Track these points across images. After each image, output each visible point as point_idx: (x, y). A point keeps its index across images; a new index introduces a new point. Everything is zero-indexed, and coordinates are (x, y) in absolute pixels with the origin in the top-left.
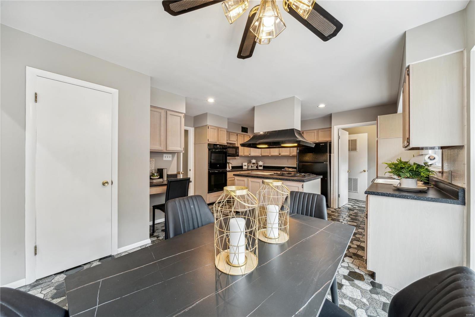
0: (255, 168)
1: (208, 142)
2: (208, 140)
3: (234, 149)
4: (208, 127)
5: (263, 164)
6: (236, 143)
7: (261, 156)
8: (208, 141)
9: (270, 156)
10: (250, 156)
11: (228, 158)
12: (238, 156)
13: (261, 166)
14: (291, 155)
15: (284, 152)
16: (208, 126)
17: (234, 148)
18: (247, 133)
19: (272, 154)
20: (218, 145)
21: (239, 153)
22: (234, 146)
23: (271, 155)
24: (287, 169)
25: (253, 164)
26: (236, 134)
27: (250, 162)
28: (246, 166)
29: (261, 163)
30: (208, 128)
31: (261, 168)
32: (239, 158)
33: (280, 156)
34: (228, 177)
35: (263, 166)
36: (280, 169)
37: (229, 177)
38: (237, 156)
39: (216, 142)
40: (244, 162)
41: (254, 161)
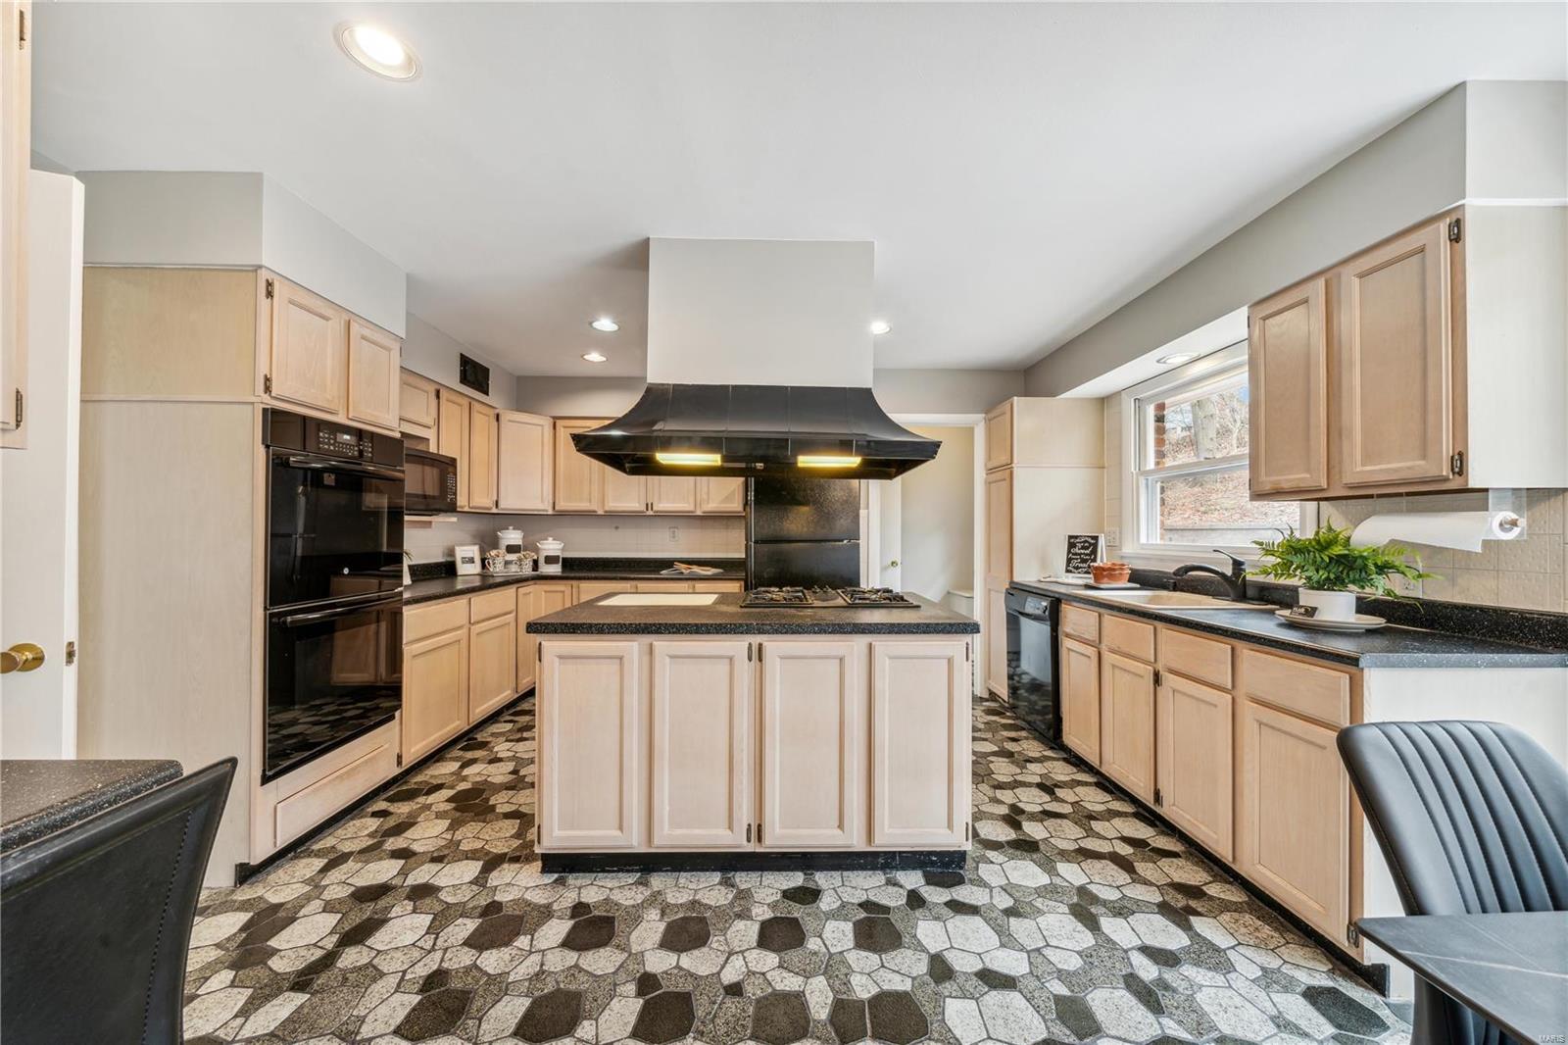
0: (527, 571)
1: (266, 398)
2: (267, 380)
3: (428, 469)
4: (269, 284)
5: (563, 550)
6: (430, 434)
7: (550, 512)
8: (268, 389)
9: (600, 512)
10: (494, 511)
11: (406, 518)
12: (451, 508)
13: (550, 560)
14: (699, 513)
15: (671, 495)
16: (264, 275)
17: (432, 466)
18: (487, 393)
19: (611, 504)
20: (347, 429)
21: (455, 494)
22: (421, 447)
23: (607, 509)
24: (682, 567)
25: (511, 549)
26: (432, 389)
27: (488, 542)
28: (472, 561)
29: (551, 546)
30: (270, 294)
31: (555, 569)
32: (454, 519)
33: (650, 513)
34: (408, 633)
35: (563, 559)
36: (650, 572)
37: (411, 639)
38: (446, 511)
39: (332, 407)
40: (462, 545)
41: (512, 536)
